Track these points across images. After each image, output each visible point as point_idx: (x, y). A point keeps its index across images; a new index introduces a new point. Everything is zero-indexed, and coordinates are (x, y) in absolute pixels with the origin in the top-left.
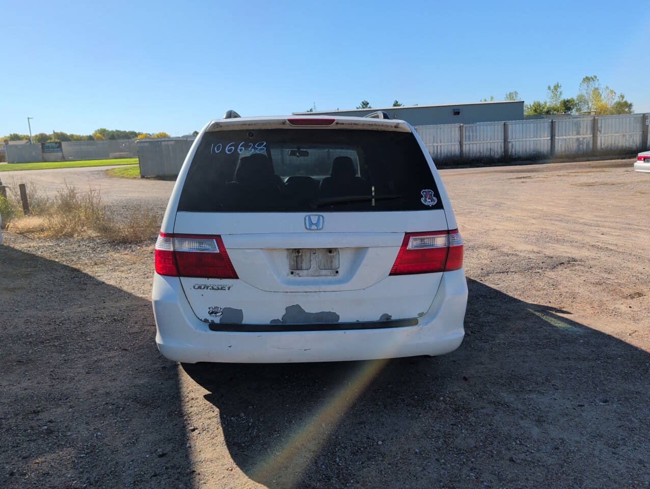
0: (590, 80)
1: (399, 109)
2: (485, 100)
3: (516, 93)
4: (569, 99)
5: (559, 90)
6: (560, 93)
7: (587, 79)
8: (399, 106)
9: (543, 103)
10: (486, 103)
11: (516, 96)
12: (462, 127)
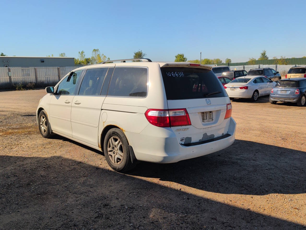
0: (96, 51)
1: (4, 57)
2: (49, 56)
3: (64, 54)
4: (88, 58)
5: (84, 54)
6: (84, 55)
7: (95, 50)
8: (5, 56)
9: (77, 59)
10: (50, 57)
11: (64, 55)
12: (59, 69)
